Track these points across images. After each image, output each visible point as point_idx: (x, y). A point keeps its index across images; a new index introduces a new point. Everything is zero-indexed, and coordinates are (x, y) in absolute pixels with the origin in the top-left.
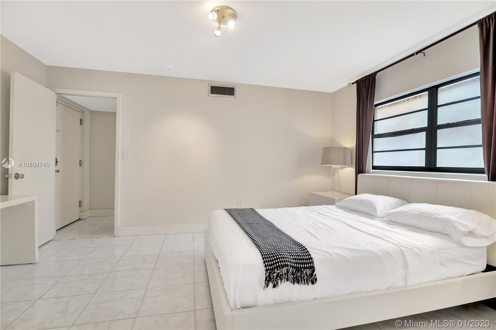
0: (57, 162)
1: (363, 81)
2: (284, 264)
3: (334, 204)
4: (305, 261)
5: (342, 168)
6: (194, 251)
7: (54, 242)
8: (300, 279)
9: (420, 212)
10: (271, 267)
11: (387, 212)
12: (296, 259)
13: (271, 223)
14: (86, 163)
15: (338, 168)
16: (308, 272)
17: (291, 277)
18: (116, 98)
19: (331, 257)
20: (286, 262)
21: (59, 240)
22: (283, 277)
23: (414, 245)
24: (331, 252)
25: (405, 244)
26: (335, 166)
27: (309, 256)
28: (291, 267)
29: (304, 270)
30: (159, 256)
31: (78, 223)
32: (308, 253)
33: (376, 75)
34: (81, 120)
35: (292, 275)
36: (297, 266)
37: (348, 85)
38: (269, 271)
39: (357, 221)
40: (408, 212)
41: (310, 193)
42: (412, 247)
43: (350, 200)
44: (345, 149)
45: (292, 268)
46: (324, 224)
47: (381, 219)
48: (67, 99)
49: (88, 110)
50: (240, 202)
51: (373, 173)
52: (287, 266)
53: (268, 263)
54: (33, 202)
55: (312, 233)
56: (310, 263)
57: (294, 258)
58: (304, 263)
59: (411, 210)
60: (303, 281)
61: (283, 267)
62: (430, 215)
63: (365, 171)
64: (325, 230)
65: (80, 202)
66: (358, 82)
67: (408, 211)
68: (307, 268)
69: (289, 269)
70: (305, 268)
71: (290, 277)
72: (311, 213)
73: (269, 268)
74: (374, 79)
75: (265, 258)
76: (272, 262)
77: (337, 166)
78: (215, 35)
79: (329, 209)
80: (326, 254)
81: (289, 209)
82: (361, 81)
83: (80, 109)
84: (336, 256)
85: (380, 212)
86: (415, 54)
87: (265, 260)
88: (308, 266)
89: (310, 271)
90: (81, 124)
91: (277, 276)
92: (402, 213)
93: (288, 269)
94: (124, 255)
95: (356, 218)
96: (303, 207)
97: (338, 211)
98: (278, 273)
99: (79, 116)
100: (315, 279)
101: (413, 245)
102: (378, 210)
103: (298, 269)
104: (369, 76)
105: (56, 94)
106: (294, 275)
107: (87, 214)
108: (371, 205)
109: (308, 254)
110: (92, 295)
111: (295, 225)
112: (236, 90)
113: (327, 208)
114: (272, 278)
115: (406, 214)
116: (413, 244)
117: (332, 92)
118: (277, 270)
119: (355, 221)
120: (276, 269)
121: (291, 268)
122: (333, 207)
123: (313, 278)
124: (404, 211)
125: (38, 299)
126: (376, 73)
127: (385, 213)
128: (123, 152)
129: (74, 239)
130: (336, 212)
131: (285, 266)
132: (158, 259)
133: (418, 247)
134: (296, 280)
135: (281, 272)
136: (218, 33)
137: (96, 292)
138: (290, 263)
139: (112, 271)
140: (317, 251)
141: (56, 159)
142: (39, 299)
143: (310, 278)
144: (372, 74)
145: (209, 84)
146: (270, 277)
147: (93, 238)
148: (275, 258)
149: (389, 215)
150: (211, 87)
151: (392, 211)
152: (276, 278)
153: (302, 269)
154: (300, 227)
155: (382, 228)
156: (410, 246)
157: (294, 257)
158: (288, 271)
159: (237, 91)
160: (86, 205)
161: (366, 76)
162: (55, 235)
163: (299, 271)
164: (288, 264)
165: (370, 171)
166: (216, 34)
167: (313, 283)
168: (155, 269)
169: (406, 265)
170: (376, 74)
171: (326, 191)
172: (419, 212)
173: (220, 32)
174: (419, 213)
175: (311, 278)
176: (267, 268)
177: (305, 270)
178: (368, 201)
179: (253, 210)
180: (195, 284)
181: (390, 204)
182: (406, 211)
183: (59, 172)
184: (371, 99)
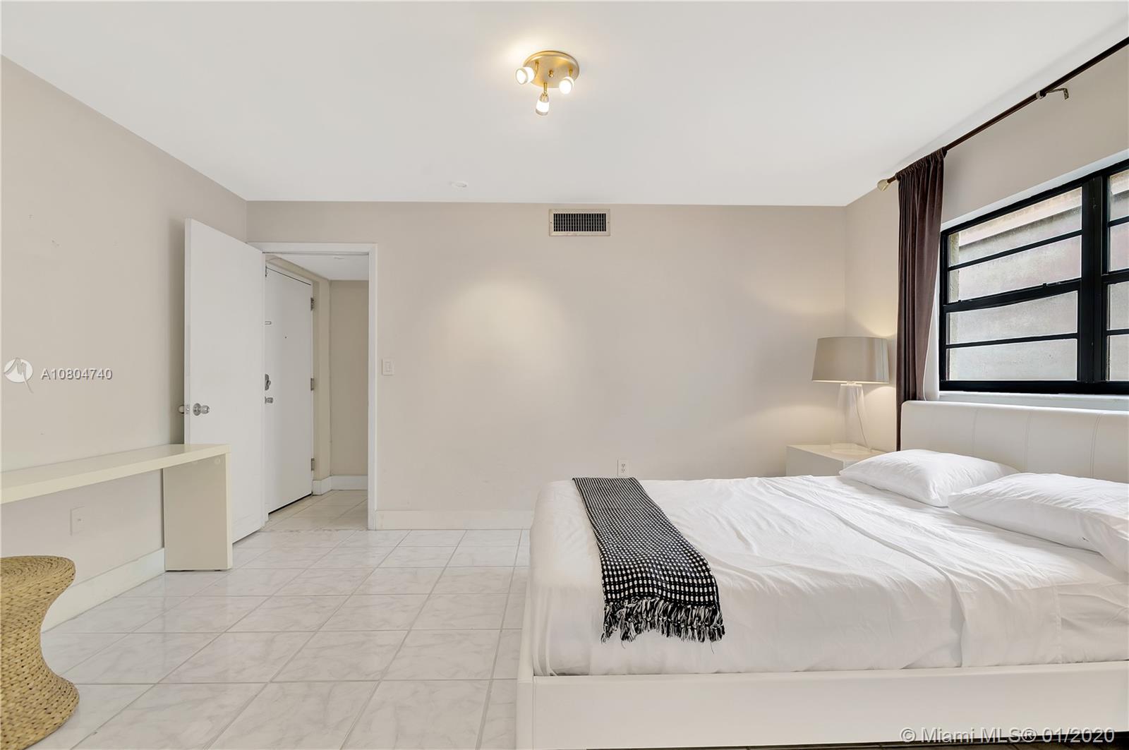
0: (268, 382)
1: (913, 172)
2: (646, 591)
3: (837, 474)
4: (696, 589)
5: (867, 389)
6: (514, 566)
7: (263, 534)
8: (683, 626)
9: (1035, 494)
10: (618, 595)
11: (954, 494)
12: (675, 584)
13: (658, 511)
14: (323, 384)
15: (856, 388)
16: (703, 612)
17: (660, 619)
18: (368, 254)
19: (761, 585)
20: (651, 588)
21: (272, 531)
22: (642, 618)
23: (991, 573)
24: (763, 576)
25: (963, 568)
26: (849, 384)
27: (709, 580)
28: (661, 599)
29: (693, 608)
30: (444, 571)
31: (308, 502)
32: (706, 573)
33: (945, 156)
34: (312, 300)
35: (664, 616)
36: (678, 598)
37: (878, 187)
38: (612, 603)
39: (873, 513)
40: (1005, 494)
41: (788, 447)
42: (984, 577)
43: (871, 463)
44: (872, 341)
45: (665, 602)
46: (784, 517)
47: (937, 510)
48: (285, 260)
49: (325, 279)
50: (623, 465)
51: (942, 398)
52: (653, 595)
53: (612, 586)
54: (222, 457)
55: (743, 533)
56: (709, 594)
57: (672, 580)
58: (694, 594)
59: (1011, 491)
60: (690, 630)
61: (642, 598)
62: (1056, 502)
63: (920, 393)
64: (779, 531)
65: (312, 460)
66: (899, 176)
67: (1003, 492)
68: (699, 604)
69: (658, 603)
70: (694, 604)
71: (658, 620)
72: (768, 492)
73: (614, 597)
74: (939, 166)
75: (609, 576)
76: (622, 585)
77: (855, 384)
78: (537, 112)
79: (818, 483)
80: (749, 579)
81: (719, 483)
82: (908, 174)
83: (310, 279)
84: (774, 585)
85: (939, 494)
86: (1038, 95)
87: (607, 580)
88: (702, 600)
89: (707, 610)
90: (312, 308)
91: (628, 615)
92: (988, 496)
93: (654, 601)
94: (380, 564)
95: (875, 506)
96: (757, 478)
97: (841, 490)
98: (632, 609)
99: (308, 292)
100: (718, 629)
101: (985, 573)
102: (934, 488)
103: (678, 605)
104: (927, 160)
105: (264, 253)
106: (669, 617)
107: (325, 485)
108: (918, 476)
109: (707, 575)
110: (312, 634)
111: (714, 517)
112: (609, 219)
113: (813, 482)
114: (619, 619)
115: (997, 498)
116: (987, 569)
117: (845, 205)
118: (629, 603)
119: (868, 512)
120: (627, 601)
121: (663, 601)
122: (830, 482)
123: (715, 627)
124: (994, 492)
125: (223, 631)
126: (944, 150)
127: (950, 497)
128: (382, 361)
129: (297, 531)
130: (835, 492)
131: (647, 596)
132: (440, 577)
133: (999, 576)
134: (674, 628)
135: (638, 608)
136: (543, 107)
137: (320, 629)
138: (660, 591)
139: (352, 594)
140: (728, 571)
141: (267, 377)
142: (225, 632)
143: (706, 626)
144: (934, 155)
145: (550, 210)
146: (613, 616)
147: (330, 530)
148: (630, 577)
149: (960, 500)
150: (556, 216)
151: (968, 491)
152: (626, 620)
153: (688, 605)
154: (720, 519)
155: (926, 530)
156: (978, 575)
157: (672, 578)
158: (653, 607)
159: (611, 222)
160: (323, 466)
161: (921, 159)
162: (266, 522)
163: (680, 609)
164: (656, 591)
165: (935, 394)
166: (539, 110)
167: (712, 638)
168: (431, 596)
169: (959, 619)
170: (945, 154)
171: (827, 442)
172: (1031, 493)
173: (548, 103)
174: (1030, 498)
175: (709, 626)
176: (609, 597)
177: (696, 607)
178: (913, 468)
179: (633, 482)
180: (503, 631)
181: (969, 476)
182: (998, 493)
183: (272, 402)
184: (932, 216)
